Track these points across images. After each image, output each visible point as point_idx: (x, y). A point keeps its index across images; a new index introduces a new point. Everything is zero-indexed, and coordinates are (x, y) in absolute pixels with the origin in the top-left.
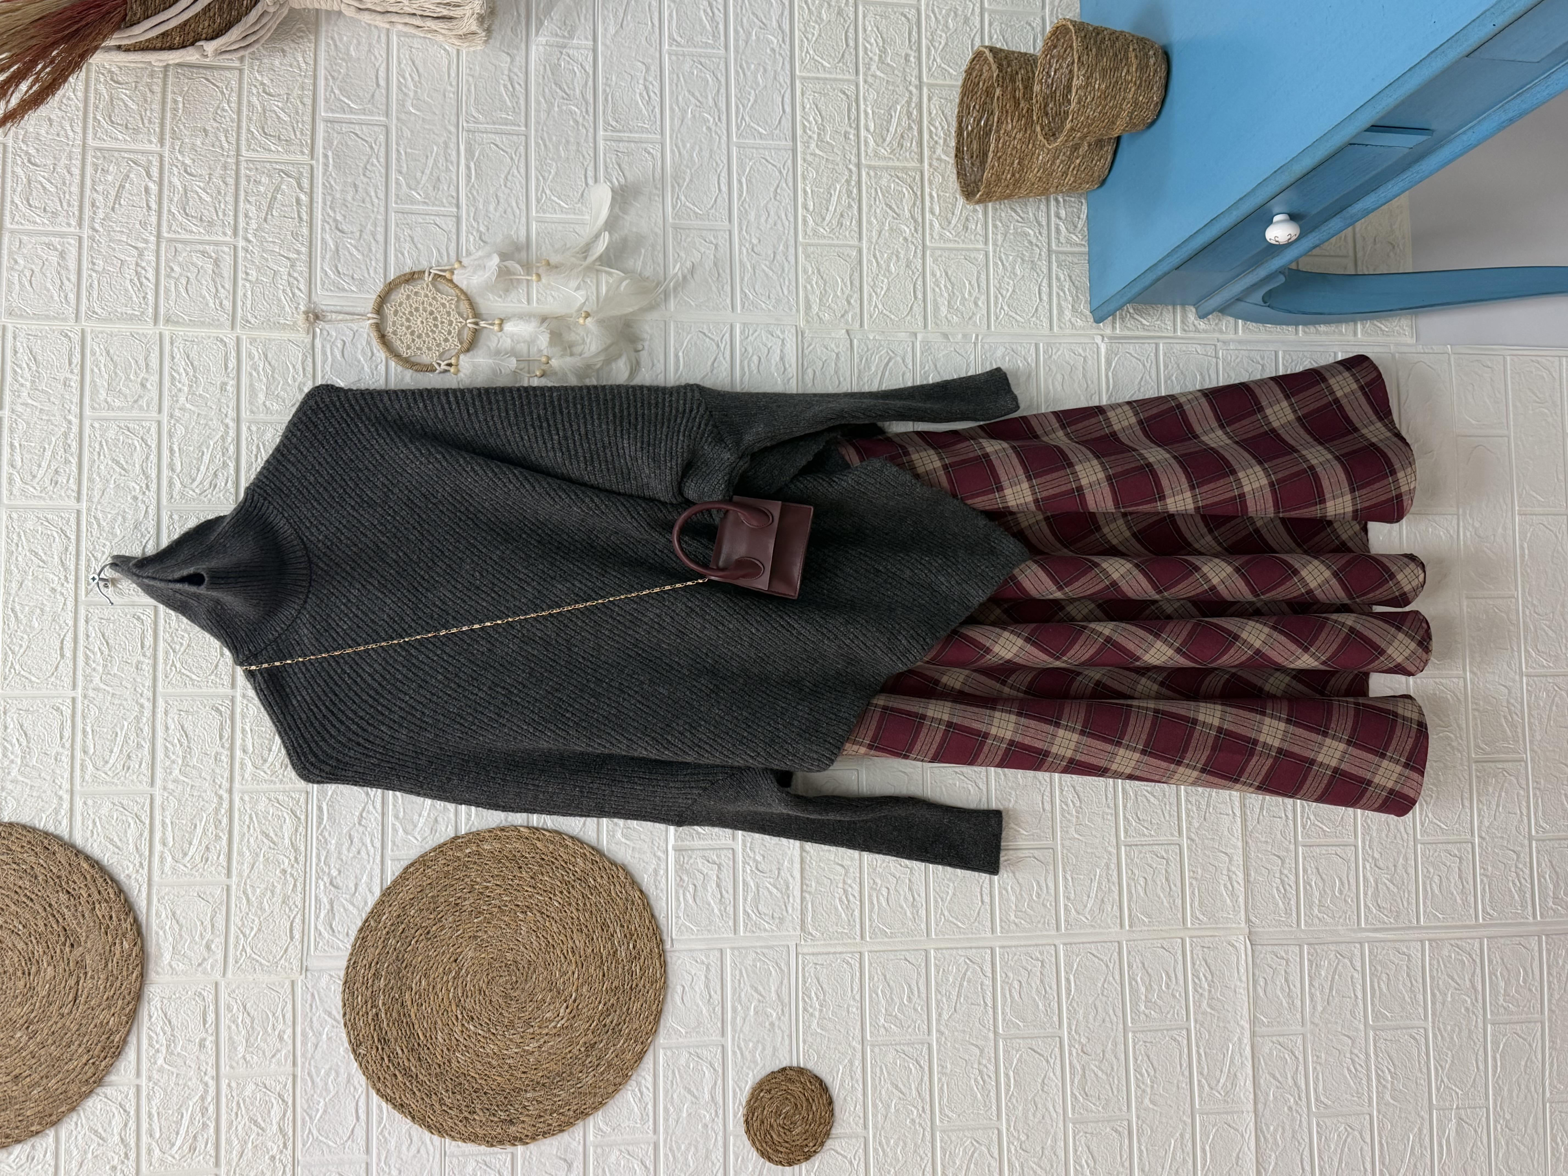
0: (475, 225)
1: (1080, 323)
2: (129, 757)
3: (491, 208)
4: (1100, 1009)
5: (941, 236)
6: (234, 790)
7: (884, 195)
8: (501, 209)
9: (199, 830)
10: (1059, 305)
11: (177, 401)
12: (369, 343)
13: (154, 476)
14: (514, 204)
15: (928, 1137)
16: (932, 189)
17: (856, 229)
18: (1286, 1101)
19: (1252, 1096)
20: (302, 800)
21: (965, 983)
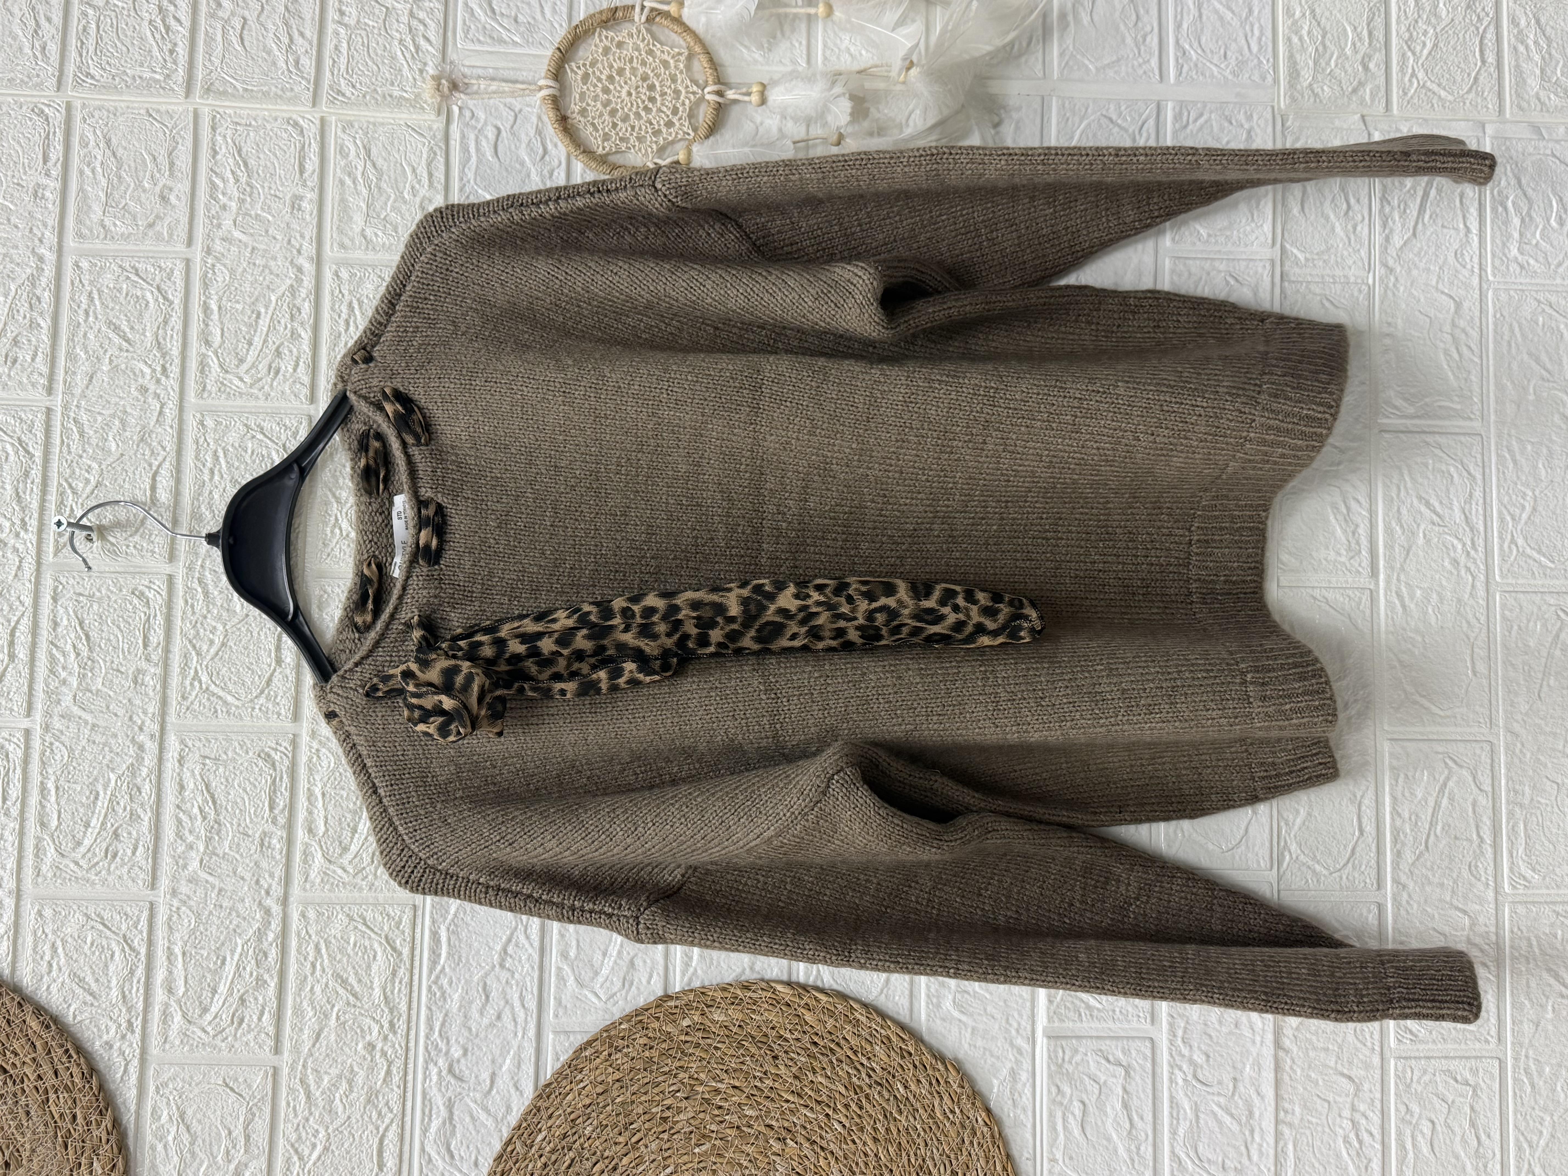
2: (116, 835)
6: (291, 899)
9: (230, 969)
11: (219, 226)
12: (539, 132)
13: (175, 352)
20: (406, 919)
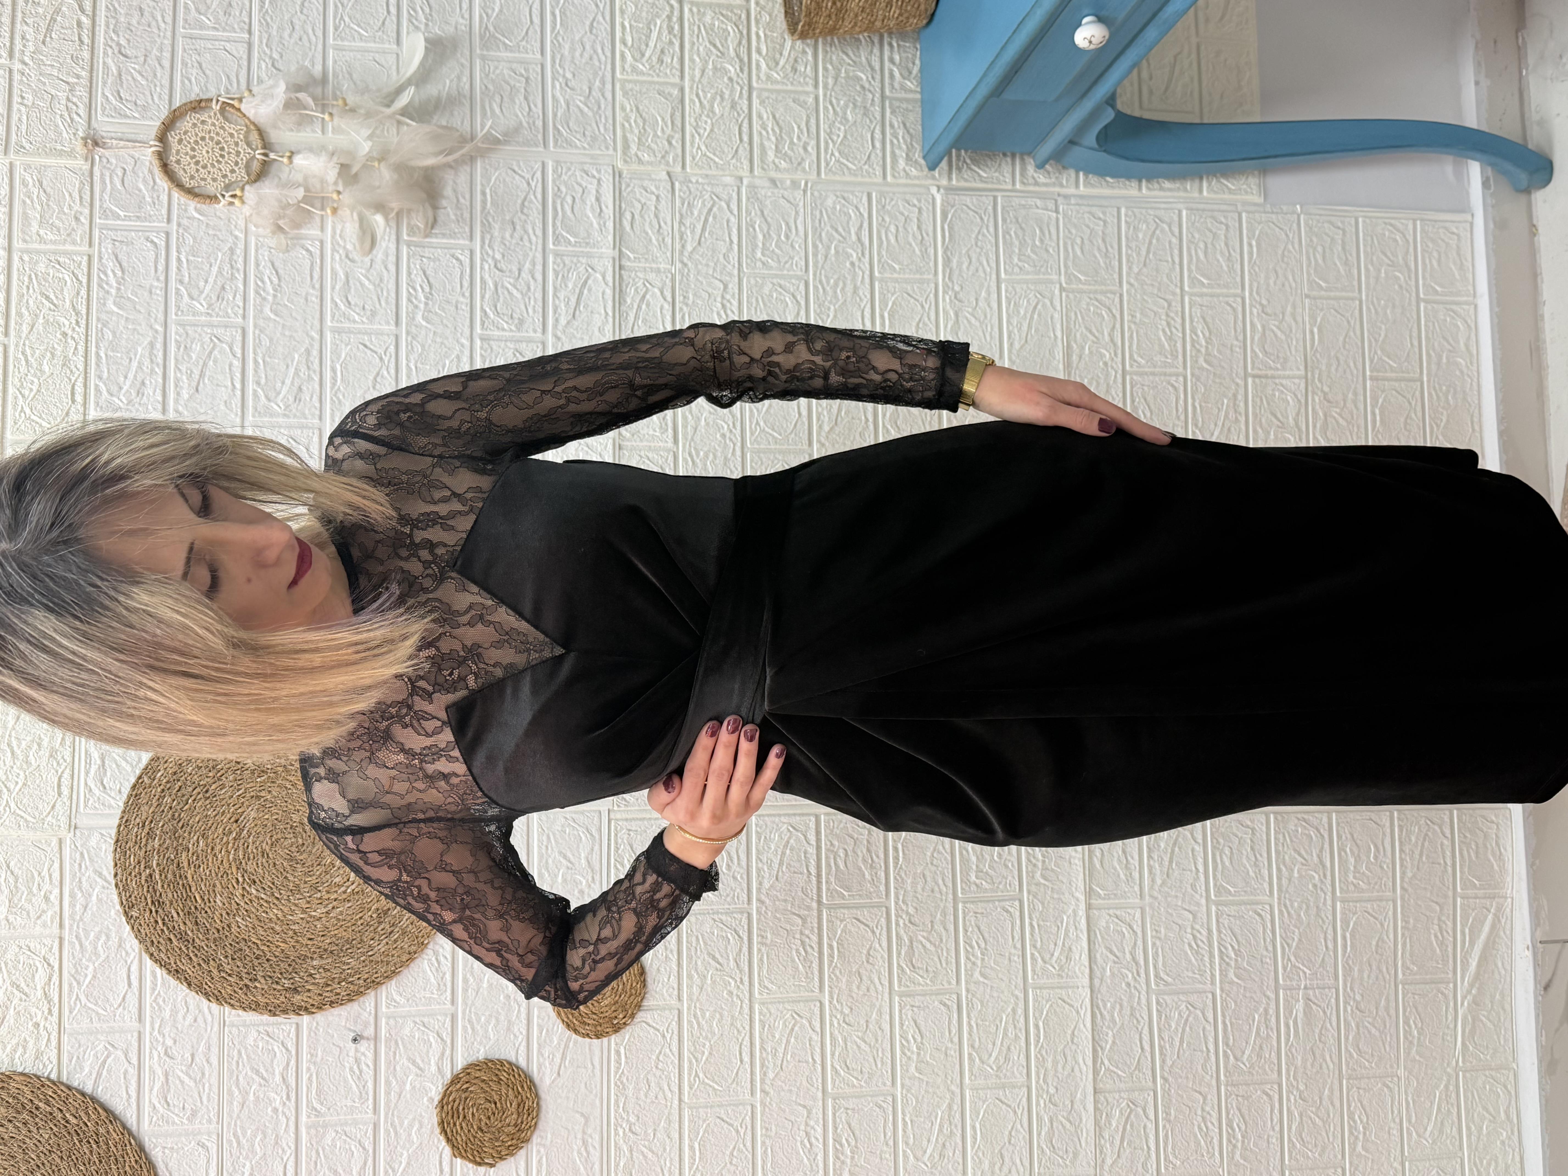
0: (268, 52)
1: (914, 172)
3: (286, 35)
4: (928, 879)
5: (769, 77)
7: (707, 33)
8: (296, 36)
10: (893, 153)
12: (150, 171)
14: (310, 32)
15: (746, 1010)
16: (758, 28)
17: (678, 67)
18: (1124, 976)
19: (1087, 971)
21: (788, 852)
